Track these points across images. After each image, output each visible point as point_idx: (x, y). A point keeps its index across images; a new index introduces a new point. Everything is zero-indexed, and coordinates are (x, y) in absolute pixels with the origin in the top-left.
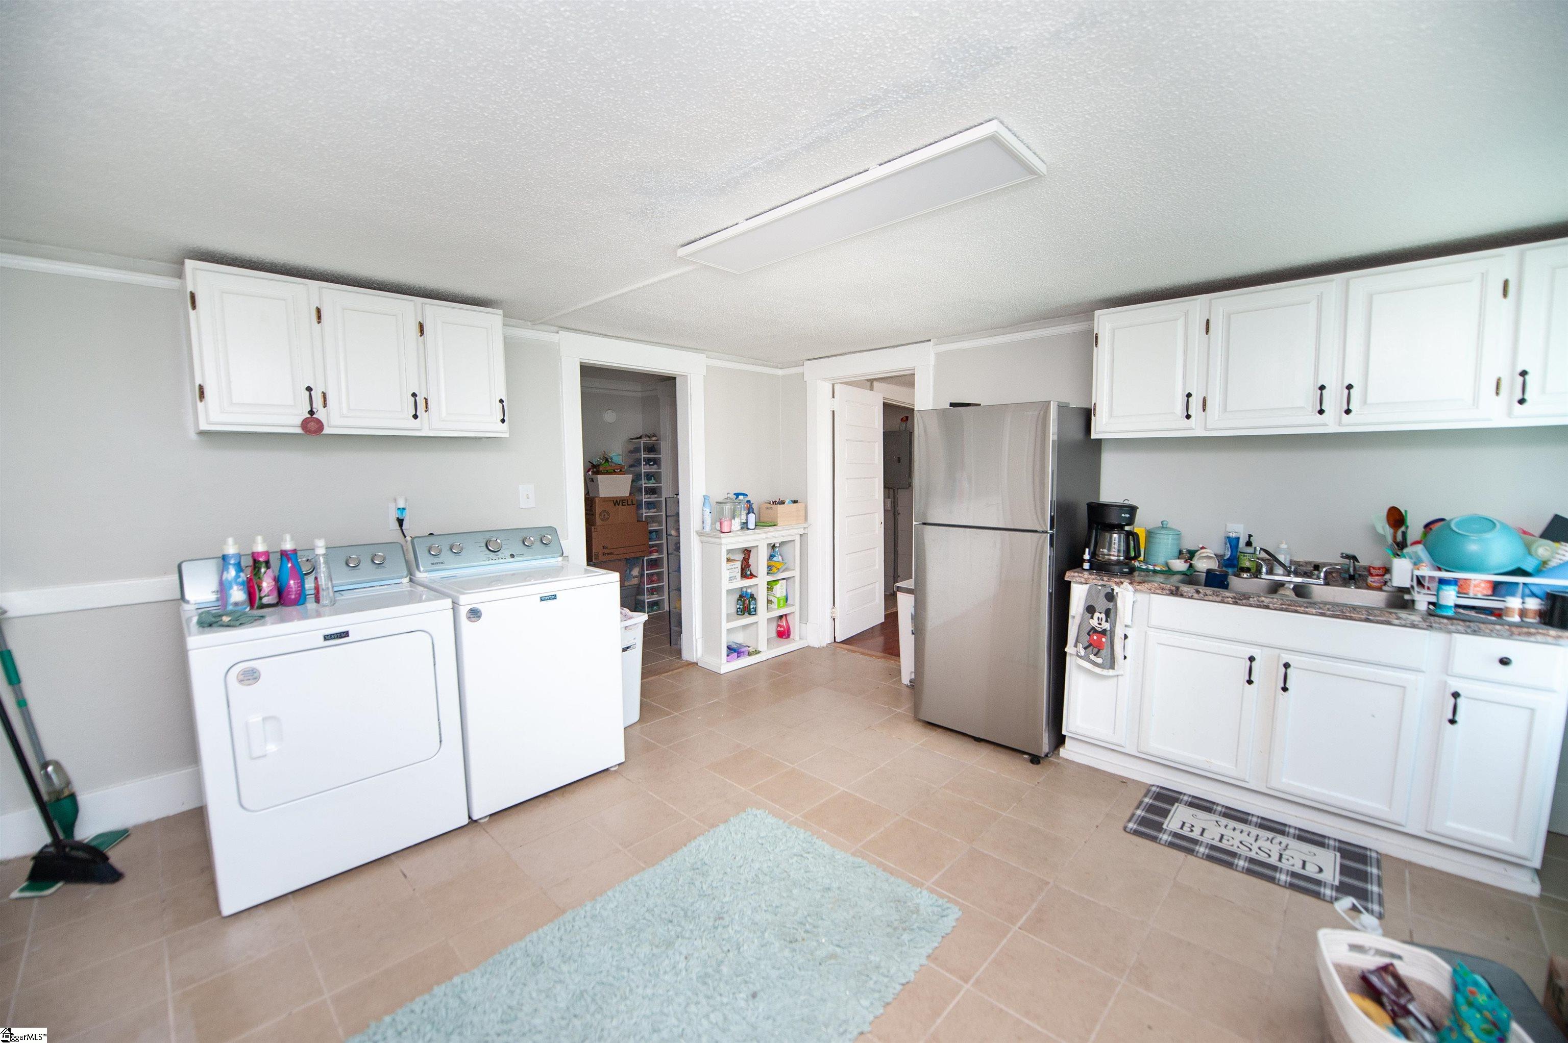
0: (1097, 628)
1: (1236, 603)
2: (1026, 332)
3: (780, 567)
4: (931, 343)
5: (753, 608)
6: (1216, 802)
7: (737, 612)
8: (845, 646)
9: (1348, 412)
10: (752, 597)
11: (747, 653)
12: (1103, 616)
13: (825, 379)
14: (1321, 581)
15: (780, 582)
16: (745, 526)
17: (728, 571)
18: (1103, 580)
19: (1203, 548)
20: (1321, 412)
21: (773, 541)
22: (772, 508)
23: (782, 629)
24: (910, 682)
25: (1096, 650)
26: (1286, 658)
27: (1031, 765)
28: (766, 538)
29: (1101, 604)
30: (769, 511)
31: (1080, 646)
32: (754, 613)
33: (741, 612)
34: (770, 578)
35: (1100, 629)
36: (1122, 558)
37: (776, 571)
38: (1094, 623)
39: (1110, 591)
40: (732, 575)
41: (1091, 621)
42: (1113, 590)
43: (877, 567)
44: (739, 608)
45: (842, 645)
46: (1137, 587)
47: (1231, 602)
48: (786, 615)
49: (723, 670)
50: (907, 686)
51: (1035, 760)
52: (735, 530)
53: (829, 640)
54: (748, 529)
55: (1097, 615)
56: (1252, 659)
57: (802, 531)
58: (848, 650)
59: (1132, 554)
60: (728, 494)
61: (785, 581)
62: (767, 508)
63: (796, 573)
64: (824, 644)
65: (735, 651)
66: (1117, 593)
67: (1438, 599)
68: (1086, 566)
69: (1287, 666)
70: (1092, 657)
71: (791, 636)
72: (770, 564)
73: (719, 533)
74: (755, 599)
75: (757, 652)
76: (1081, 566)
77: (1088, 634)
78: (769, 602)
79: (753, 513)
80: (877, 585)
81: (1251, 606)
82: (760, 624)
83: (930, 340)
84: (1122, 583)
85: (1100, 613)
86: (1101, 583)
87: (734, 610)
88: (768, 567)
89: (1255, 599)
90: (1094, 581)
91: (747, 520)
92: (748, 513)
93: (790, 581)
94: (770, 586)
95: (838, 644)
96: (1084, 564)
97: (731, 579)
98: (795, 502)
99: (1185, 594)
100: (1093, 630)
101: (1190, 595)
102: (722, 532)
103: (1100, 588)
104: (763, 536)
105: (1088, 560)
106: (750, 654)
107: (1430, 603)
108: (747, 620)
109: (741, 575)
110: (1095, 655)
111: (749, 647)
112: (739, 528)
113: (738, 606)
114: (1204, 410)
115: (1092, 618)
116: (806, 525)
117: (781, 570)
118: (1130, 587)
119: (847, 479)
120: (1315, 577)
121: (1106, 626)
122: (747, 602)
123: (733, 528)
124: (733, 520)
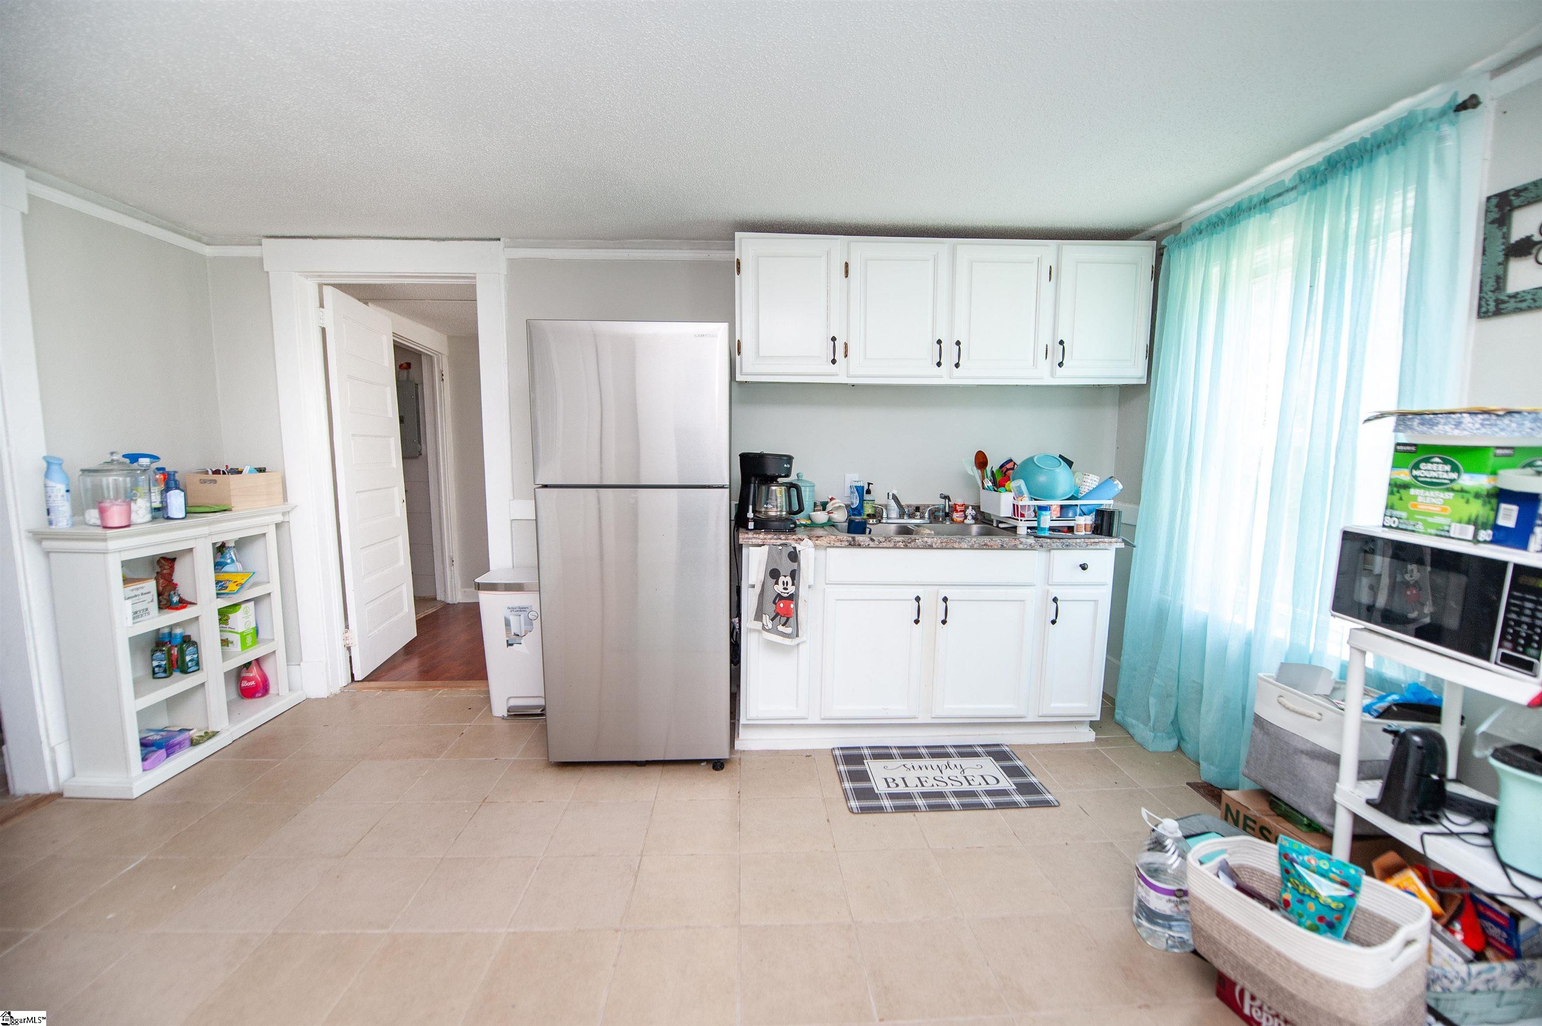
0: (782, 594)
1: (906, 547)
2: (635, 251)
3: (243, 582)
4: (501, 243)
5: (191, 661)
6: (888, 745)
7: (154, 673)
8: (373, 684)
9: (957, 365)
10: (187, 640)
11: (188, 742)
12: (789, 579)
13: (307, 274)
14: (926, 520)
15: (243, 606)
16: (160, 513)
17: (129, 602)
18: (781, 539)
19: (832, 499)
20: (939, 364)
21: (219, 539)
22: (215, 481)
23: (253, 683)
24: (508, 711)
25: (784, 619)
26: (944, 592)
27: (717, 772)
28: (210, 535)
29: (786, 566)
30: (207, 486)
31: (766, 619)
32: (195, 668)
33: (165, 671)
34: (223, 603)
35: (786, 595)
36: (784, 513)
37: (236, 588)
38: (779, 588)
39: (793, 550)
40: (140, 607)
41: (776, 587)
42: (795, 548)
43: (402, 563)
44: (159, 666)
45: (366, 684)
46: (816, 542)
47: (902, 546)
48: (257, 660)
49: (137, 792)
50: (503, 718)
51: (718, 765)
52: (139, 521)
53: (343, 679)
54: (169, 518)
55: (782, 579)
56: (918, 599)
57: (279, 518)
58: (383, 689)
59: (796, 507)
60: (112, 453)
61: (252, 603)
62: (204, 482)
63: (274, 587)
64: (336, 690)
65: (160, 747)
66: (799, 551)
67: (1039, 524)
68: (751, 525)
69: (945, 600)
70: (781, 628)
71: (272, 690)
72: (221, 578)
73: (100, 531)
74: (195, 644)
75: (209, 735)
76: (746, 527)
77: (774, 602)
78: (225, 642)
79: (177, 488)
80: (404, 587)
81: (918, 548)
82: (209, 687)
83: (499, 240)
84: (802, 540)
85: (785, 576)
86: (779, 542)
87: (144, 671)
88: (217, 583)
89: (920, 540)
90: (772, 541)
91: (164, 501)
92: (167, 489)
93: (264, 605)
94: (224, 615)
95: (358, 684)
96: (750, 523)
97: (136, 615)
98: (261, 470)
99: (862, 543)
100: (779, 597)
101: (867, 544)
102: (105, 527)
103: (780, 548)
104: (205, 530)
105: (752, 518)
106: (194, 743)
107: (1028, 528)
108: (179, 684)
109: (159, 602)
110: (783, 625)
111: (190, 730)
112: (148, 517)
113: (155, 663)
114: (846, 356)
115: (777, 583)
116: (285, 508)
117: (247, 586)
118: (810, 543)
119: (353, 435)
120: (918, 517)
121: (791, 589)
122: (175, 651)
123: (135, 518)
124: (133, 505)
